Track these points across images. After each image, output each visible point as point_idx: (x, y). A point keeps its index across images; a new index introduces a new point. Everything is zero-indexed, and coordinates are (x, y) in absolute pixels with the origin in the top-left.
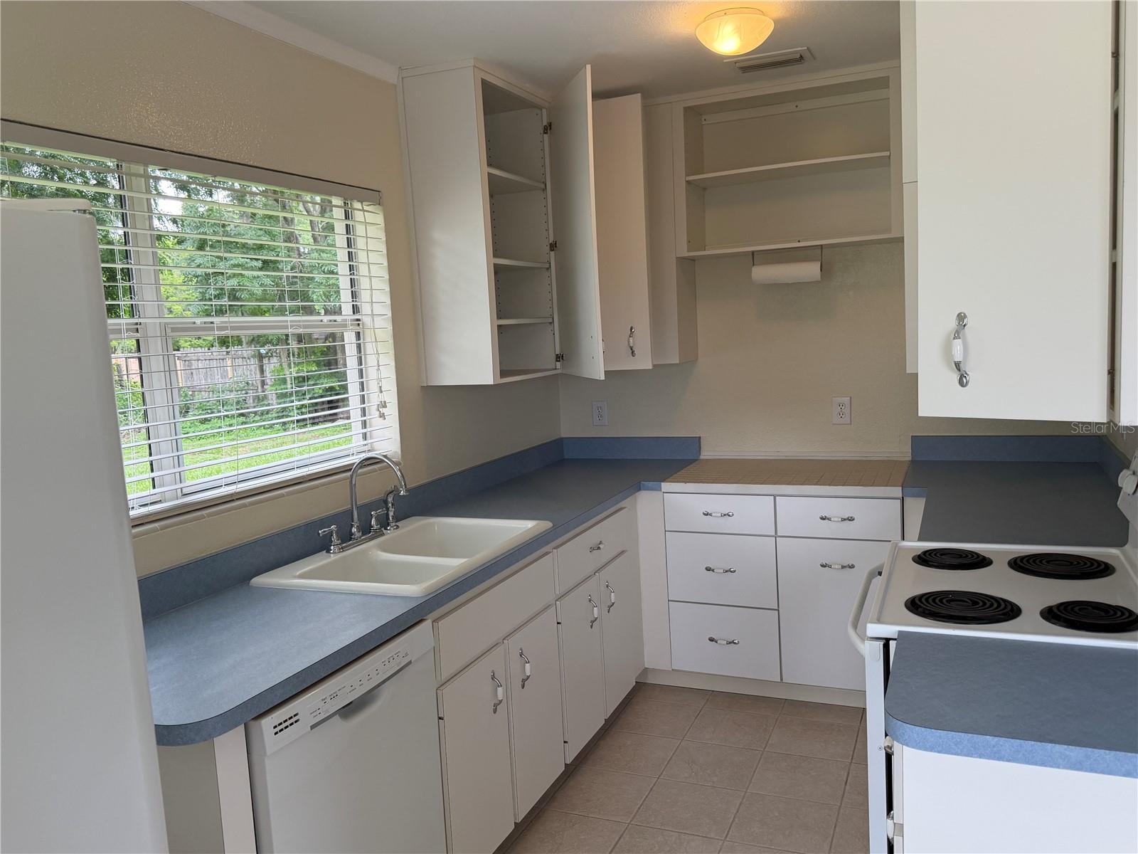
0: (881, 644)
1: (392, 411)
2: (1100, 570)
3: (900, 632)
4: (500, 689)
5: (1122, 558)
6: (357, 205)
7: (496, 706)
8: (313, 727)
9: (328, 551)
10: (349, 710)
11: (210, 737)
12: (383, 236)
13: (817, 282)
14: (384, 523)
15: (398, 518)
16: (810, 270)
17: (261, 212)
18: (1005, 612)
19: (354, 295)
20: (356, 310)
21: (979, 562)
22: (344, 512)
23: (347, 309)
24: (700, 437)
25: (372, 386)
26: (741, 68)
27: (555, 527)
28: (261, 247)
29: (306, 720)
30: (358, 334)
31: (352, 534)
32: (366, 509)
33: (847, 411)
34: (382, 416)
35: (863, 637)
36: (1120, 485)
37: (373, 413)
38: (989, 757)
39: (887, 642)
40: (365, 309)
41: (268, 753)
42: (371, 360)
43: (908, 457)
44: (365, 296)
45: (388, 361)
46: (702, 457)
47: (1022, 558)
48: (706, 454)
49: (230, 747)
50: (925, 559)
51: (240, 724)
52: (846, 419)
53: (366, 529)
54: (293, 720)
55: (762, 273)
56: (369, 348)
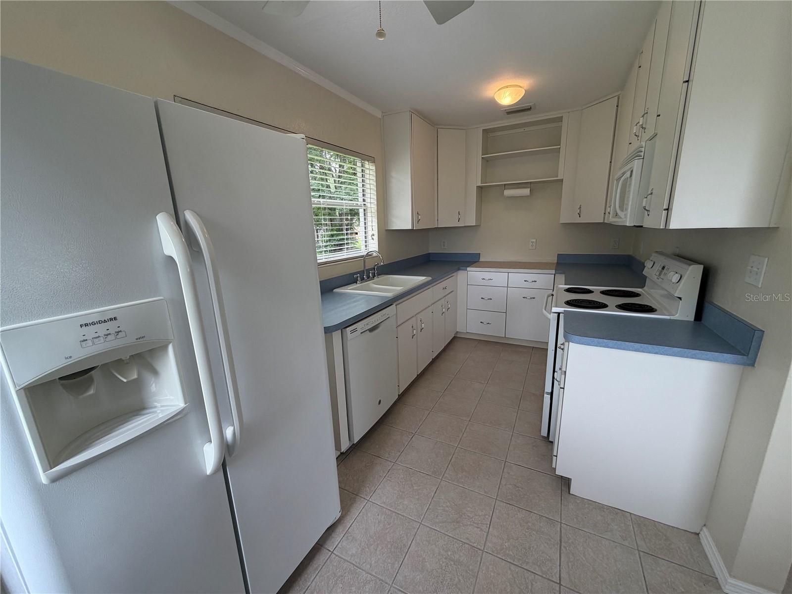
0: (557, 314)
1: (376, 237)
2: (637, 295)
3: (564, 310)
4: (414, 331)
5: (643, 292)
6: (367, 162)
7: (413, 336)
8: (361, 333)
9: (357, 283)
10: (372, 330)
11: (332, 332)
12: (375, 174)
13: (528, 196)
14: (374, 276)
15: (379, 274)
16: (526, 191)
17: (319, 176)
18: (603, 306)
19: (364, 195)
20: (364, 200)
21: (590, 292)
22: (362, 271)
23: (361, 200)
24: (480, 254)
25: (369, 228)
26: (507, 112)
27: (433, 279)
28: (319, 190)
29: (359, 331)
30: (364, 210)
31: (364, 278)
32: (368, 271)
33: (535, 245)
34: (373, 239)
35: (550, 312)
36: (645, 265)
37: (370, 238)
38: (604, 347)
39: (559, 314)
40: (368, 200)
41: (349, 339)
42: (369, 219)
43: (556, 262)
44: (368, 196)
45: (375, 220)
46: (480, 260)
47: (605, 291)
48: (481, 259)
49: (337, 336)
50: (568, 290)
51: (339, 329)
52: (534, 247)
53: (362, 279)
54: (355, 330)
55: (508, 193)
56: (369, 214)
